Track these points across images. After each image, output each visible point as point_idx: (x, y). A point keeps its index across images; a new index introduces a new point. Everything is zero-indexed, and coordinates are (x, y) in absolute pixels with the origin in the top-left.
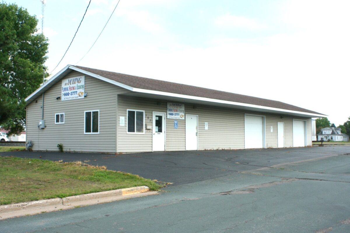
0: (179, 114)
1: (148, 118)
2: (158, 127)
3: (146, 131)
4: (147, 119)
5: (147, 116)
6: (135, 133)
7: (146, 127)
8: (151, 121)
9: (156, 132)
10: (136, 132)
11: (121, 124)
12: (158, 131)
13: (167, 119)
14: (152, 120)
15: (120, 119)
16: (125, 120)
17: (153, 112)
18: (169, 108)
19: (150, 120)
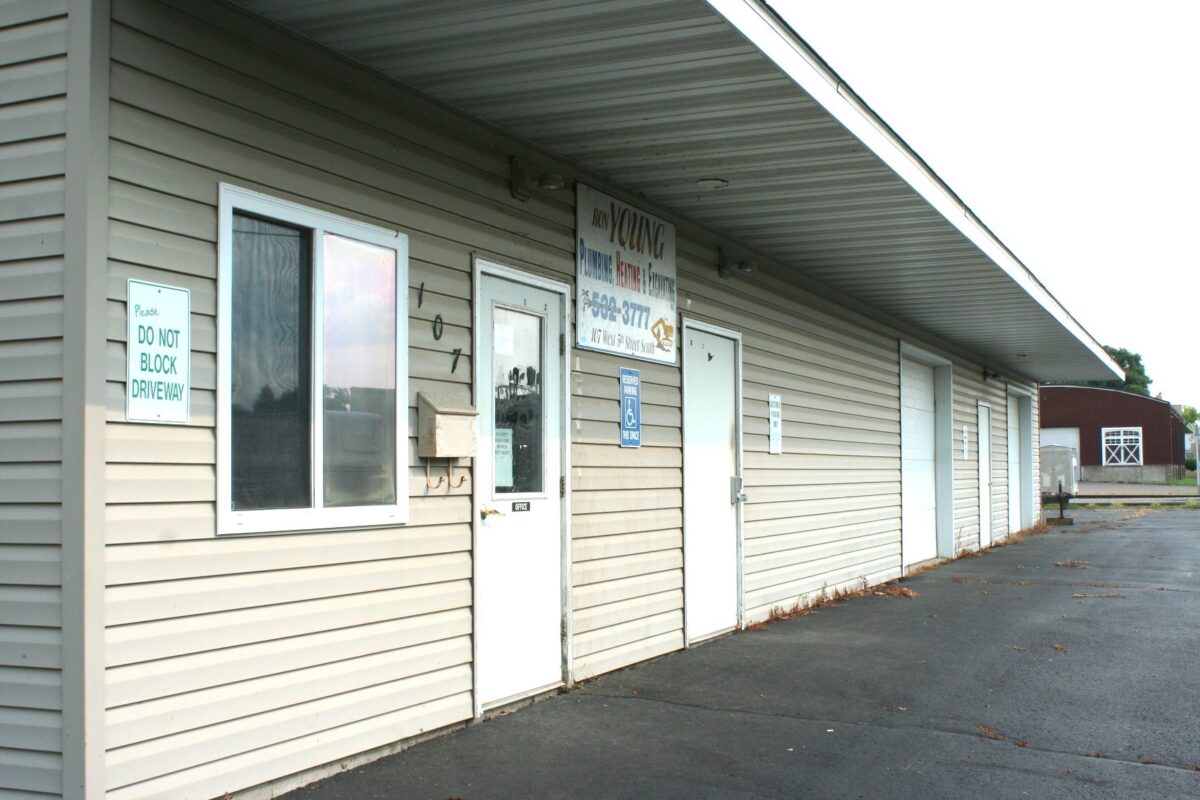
0: (647, 310)
1: (437, 326)
2: (509, 432)
3: (421, 480)
4: (426, 337)
5: (431, 309)
6: (318, 514)
7: (423, 437)
8: (463, 364)
9: (500, 490)
10: (328, 503)
11: (144, 388)
12: (509, 482)
13: (576, 347)
14: (471, 358)
15: (135, 321)
16: (194, 333)
17: (481, 265)
18: (587, 245)
19: (457, 353)
